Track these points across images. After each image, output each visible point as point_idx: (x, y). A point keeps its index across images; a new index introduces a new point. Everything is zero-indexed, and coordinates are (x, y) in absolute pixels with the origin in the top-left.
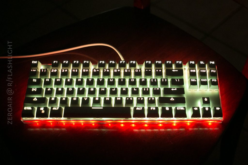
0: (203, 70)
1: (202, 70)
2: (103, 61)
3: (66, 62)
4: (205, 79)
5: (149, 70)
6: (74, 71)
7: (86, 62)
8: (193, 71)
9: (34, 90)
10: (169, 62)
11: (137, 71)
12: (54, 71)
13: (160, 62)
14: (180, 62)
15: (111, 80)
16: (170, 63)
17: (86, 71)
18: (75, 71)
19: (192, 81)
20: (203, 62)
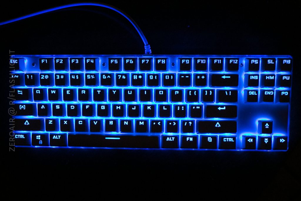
0: (271, 77)
1: (268, 77)
2: (115, 60)
3: (60, 61)
4: (271, 92)
5: (187, 77)
6: (74, 78)
7: (90, 61)
8: (254, 78)
9: (22, 108)
10: (219, 60)
11: (167, 77)
12: (44, 77)
13: (204, 61)
14: (235, 61)
15: (130, 92)
16: (219, 63)
17: (91, 77)
18: (76, 77)
19: (251, 94)
20: (272, 60)
